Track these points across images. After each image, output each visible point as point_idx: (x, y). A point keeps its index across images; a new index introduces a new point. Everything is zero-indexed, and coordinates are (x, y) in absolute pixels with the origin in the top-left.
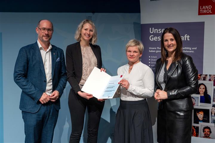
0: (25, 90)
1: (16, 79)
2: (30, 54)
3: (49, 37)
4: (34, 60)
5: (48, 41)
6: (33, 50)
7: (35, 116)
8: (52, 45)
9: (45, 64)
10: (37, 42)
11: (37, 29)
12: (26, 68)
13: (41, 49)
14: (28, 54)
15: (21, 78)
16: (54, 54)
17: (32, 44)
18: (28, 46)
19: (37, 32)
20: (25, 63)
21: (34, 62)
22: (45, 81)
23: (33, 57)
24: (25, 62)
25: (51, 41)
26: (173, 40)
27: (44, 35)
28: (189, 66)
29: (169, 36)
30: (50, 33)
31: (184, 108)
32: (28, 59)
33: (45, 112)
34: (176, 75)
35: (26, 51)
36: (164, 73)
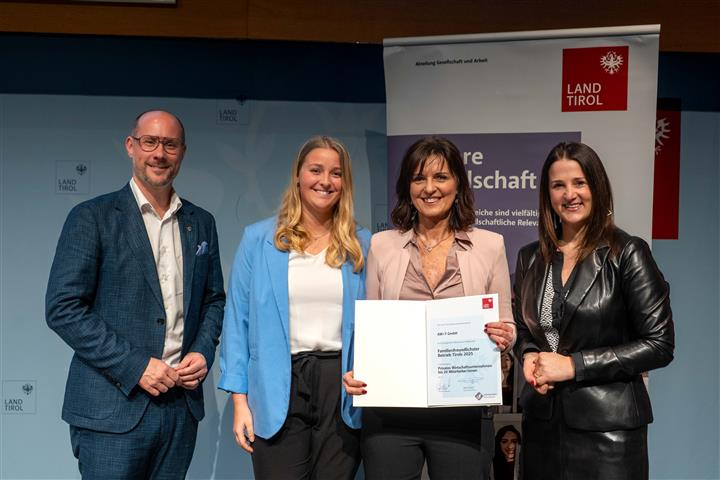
0: (85, 355)
1: (54, 315)
2: (108, 227)
3: (167, 168)
4: (122, 247)
5: (164, 183)
6: (118, 212)
7: (123, 444)
8: (181, 199)
9: (161, 263)
10: (128, 184)
11: (130, 143)
12: (93, 275)
13: (144, 212)
14: (102, 226)
15: (68, 311)
16: (189, 229)
17: (114, 193)
18: (100, 199)
19: (131, 151)
20: (90, 256)
21: (123, 256)
22: (163, 321)
23: (117, 237)
25: (175, 184)
26: (582, 183)
27: (152, 160)
28: (642, 274)
29: (568, 169)
30: (172, 154)
31: (624, 417)
32: (100, 243)
33: (160, 429)
34: (596, 305)
35: (95, 216)
36: (552, 295)
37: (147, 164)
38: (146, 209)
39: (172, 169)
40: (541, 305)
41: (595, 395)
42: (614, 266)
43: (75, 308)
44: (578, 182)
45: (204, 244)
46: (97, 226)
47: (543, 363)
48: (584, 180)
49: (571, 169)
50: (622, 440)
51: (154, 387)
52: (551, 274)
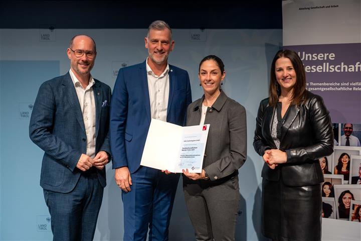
1: (33, 136)
2: (59, 94)
3: (88, 65)
4: (66, 104)
5: (87, 73)
6: (63, 86)
8: (95, 80)
9: (85, 111)
10: (69, 72)
11: (69, 51)
13: (76, 87)
14: (56, 93)
16: (99, 94)
18: (54, 80)
19: (70, 56)
21: (66, 108)
22: (85, 140)
23: (63, 98)
24: (49, 107)
25: (91, 72)
26: (291, 69)
27: (81, 62)
28: (320, 112)
29: (284, 62)
30: (90, 58)
31: (311, 179)
32: (55, 102)
33: (86, 191)
34: (297, 127)
35: (52, 89)
36: (277, 123)
37: (78, 63)
38: (77, 85)
39: (90, 65)
40: (272, 128)
41: (297, 169)
42: (306, 108)
43: (45, 132)
44: (289, 69)
45: (106, 101)
46: (53, 93)
47: (272, 154)
48: (292, 67)
49: (286, 62)
50: (310, 190)
51: (82, 166)
52: (276, 113)
